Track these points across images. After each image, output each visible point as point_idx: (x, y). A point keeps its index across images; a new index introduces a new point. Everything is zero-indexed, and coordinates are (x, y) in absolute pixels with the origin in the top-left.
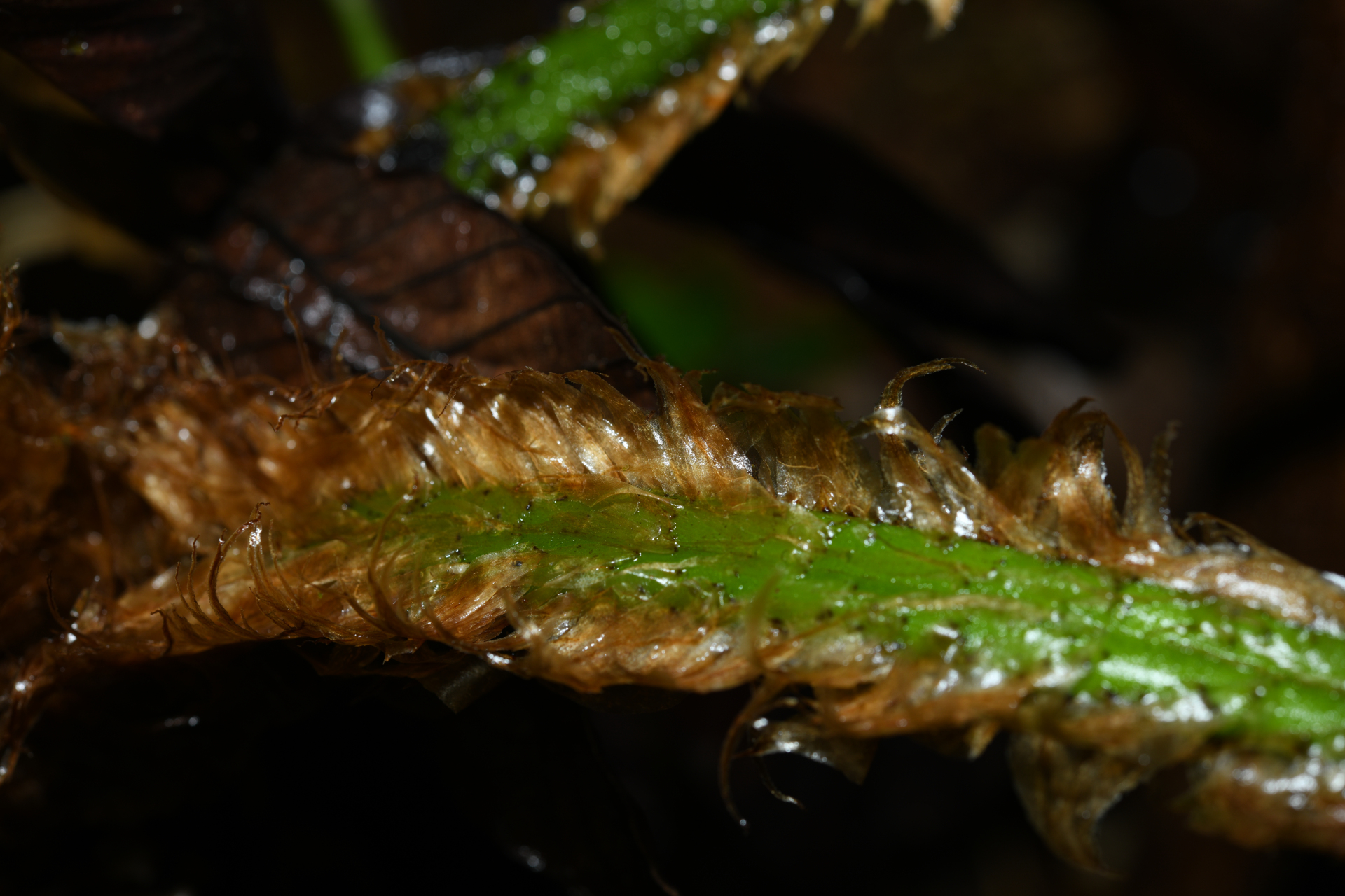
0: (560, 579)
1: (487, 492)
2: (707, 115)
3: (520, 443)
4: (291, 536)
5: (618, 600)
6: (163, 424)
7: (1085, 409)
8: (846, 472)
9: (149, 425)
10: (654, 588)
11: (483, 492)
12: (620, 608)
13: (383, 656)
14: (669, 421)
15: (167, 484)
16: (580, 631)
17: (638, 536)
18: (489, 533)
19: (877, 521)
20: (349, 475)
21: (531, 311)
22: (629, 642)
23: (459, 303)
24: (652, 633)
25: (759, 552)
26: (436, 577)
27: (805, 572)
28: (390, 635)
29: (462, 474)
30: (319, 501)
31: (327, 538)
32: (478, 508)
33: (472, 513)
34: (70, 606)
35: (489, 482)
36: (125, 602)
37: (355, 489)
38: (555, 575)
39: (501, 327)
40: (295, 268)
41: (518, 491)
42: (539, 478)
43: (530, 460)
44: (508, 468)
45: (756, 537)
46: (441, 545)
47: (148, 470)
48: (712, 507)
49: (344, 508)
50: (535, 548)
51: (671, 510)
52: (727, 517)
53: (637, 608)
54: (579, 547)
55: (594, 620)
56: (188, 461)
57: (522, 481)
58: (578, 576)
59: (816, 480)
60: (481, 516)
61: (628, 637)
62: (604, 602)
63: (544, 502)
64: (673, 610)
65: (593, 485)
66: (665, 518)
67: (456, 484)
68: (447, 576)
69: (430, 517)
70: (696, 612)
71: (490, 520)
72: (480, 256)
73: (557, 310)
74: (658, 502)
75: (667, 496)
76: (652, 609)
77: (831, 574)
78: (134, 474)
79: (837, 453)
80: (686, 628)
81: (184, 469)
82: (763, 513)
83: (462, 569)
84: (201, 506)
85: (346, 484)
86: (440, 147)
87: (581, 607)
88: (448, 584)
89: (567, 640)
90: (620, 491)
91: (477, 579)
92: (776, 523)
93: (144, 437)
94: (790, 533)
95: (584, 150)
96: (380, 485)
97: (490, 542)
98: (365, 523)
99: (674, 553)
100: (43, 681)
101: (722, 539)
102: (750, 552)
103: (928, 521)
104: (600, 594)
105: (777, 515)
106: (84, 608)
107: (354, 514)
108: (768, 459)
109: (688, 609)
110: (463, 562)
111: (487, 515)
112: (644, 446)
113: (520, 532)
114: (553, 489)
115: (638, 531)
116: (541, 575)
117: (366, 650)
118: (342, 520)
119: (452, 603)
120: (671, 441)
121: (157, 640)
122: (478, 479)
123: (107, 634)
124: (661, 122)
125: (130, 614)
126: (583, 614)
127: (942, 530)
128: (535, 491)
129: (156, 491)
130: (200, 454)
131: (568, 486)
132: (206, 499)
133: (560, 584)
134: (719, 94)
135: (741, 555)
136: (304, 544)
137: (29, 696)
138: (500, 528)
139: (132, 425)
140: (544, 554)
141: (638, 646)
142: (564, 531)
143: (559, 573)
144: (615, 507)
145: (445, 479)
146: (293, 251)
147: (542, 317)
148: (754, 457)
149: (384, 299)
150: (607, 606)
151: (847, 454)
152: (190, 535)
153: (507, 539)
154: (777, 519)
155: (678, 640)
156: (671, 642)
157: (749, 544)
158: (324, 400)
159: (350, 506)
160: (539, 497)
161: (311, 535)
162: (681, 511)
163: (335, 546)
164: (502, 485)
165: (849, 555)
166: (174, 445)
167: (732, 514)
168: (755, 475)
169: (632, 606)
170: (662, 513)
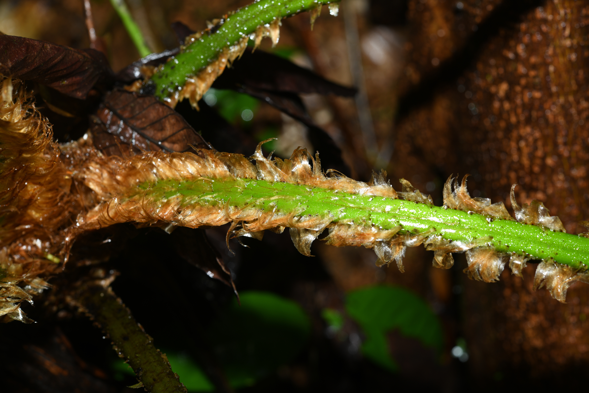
0: (188, 201)
1: (170, 181)
2: (221, 72)
3: (176, 168)
4: (126, 195)
5: (201, 205)
6: (91, 168)
7: (300, 149)
8: (249, 169)
9: (88, 169)
10: (208, 201)
11: (169, 181)
12: (202, 206)
13: (149, 224)
14: (208, 160)
15: (95, 184)
16: (193, 213)
17: (204, 189)
18: (171, 191)
19: (257, 180)
20: (138, 178)
21: (179, 131)
22: (204, 214)
23: (162, 129)
24: (209, 212)
25: (231, 190)
26: (160, 203)
27: (242, 194)
28: (150, 219)
29: (164, 177)
30: (131, 186)
31: (134, 195)
32: (168, 185)
33: (167, 186)
34: (76, 219)
35: (170, 178)
36: (88, 215)
37: (140, 182)
38: (186, 201)
39: (173, 135)
40: (121, 123)
41: (176, 180)
42: (181, 176)
43: (178, 172)
44: (174, 175)
45: (230, 187)
46: (160, 195)
47: (89, 181)
48: (220, 180)
49: (137, 187)
50: (182, 194)
51: (210, 182)
52: (223, 182)
53: (205, 206)
54: (191, 193)
55: (196, 210)
56: (99, 177)
57: (177, 178)
58: (191, 200)
59: (243, 171)
60: (169, 187)
61: (204, 213)
62: (198, 206)
63: (183, 182)
64: (213, 206)
65: (193, 178)
66: (210, 184)
67: (162, 179)
68: (162, 203)
69: (157, 188)
70: (218, 206)
71: (171, 188)
72: (166, 117)
73: (185, 130)
74: (208, 180)
75: (210, 178)
76: (208, 206)
77: (247, 194)
78: (86, 182)
79: (246, 165)
80: (216, 210)
81: (98, 180)
82: (232, 181)
83: (165, 201)
84: (104, 189)
85: (138, 180)
86: (154, 87)
87: (193, 207)
88: (163, 205)
89: (191, 215)
90: (199, 178)
91: (169, 203)
92: (234, 183)
93: (88, 172)
94: (238, 186)
95: (191, 83)
96: (145, 180)
97: (172, 194)
98: (143, 191)
99: (213, 192)
100: (72, 237)
101: (223, 188)
102: (229, 190)
103: (268, 178)
104: (197, 204)
105: (234, 181)
106: (79, 219)
107: (140, 188)
108: (232, 167)
109: (216, 206)
110: (165, 199)
111: (170, 187)
112: (204, 166)
113: (179, 190)
114: (184, 179)
115: (204, 188)
116: (183, 201)
117: (146, 223)
118: (137, 190)
119: (164, 209)
120: (210, 165)
121: (97, 225)
122: (167, 177)
123: (86, 225)
124: (210, 74)
125: (90, 218)
126: (194, 209)
127: (271, 180)
128: (181, 180)
129: (92, 186)
130: (102, 175)
131: (188, 178)
132: (105, 187)
133: (187, 203)
134: (223, 66)
135: (228, 191)
136: (129, 197)
137: (70, 242)
138: (173, 190)
139: (85, 169)
140: (184, 195)
141: (206, 215)
142: (188, 189)
143: (187, 200)
144: (199, 182)
145: (160, 178)
146: (121, 118)
147: (182, 132)
148: (229, 167)
149: (144, 129)
150: (199, 207)
151: (249, 165)
152: (102, 196)
153: (175, 193)
154: (235, 182)
155: (215, 213)
156: (214, 214)
157: (229, 188)
158: (128, 163)
159: (139, 186)
160: (181, 181)
161: (131, 194)
162: (213, 182)
163: (137, 197)
164: (173, 179)
165: (251, 189)
166: (95, 174)
167: (224, 181)
168: (230, 171)
169: (204, 206)
170: (209, 182)
